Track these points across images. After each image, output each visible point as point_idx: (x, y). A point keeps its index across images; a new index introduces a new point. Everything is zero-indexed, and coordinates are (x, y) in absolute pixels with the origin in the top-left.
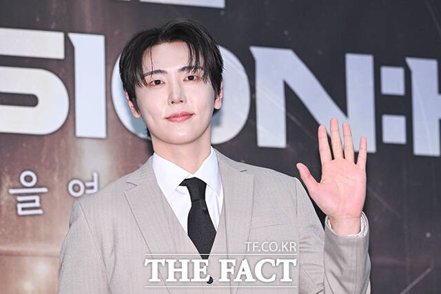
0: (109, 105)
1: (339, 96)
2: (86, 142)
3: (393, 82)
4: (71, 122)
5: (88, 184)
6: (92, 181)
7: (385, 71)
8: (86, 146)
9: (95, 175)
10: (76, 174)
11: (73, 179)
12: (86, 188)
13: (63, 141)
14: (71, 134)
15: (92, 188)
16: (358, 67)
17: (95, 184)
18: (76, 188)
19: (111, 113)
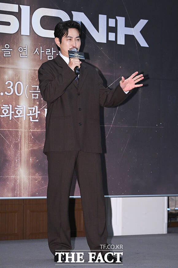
0: (31, 26)
1: (97, 27)
2: (24, 36)
3: (112, 23)
4: (20, 30)
5: (24, 49)
6: (25, 48)
7: (110, 20)
8: (24, 37)
9: (26, 46)
10: (21, 45)
11: (20, 47)
12: (23, 50)
13: (17, 36)
14: (20, 34)
15: (25, 50)
16: (102, 18)
17: (26, 49)
18: (21, 50)
19: (31, 28)
